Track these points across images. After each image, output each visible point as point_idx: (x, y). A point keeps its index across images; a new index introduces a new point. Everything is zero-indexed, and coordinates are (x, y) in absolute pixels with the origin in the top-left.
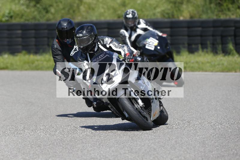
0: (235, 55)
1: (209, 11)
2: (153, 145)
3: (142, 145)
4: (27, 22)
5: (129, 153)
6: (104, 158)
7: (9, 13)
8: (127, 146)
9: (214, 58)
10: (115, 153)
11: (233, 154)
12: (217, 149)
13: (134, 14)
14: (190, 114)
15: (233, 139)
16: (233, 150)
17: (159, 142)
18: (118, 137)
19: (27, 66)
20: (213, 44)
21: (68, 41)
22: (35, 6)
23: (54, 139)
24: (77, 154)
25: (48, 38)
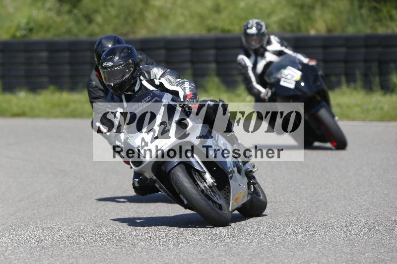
5: (226, 254)
7: (28, 24)
13: (259, 27)
14: (327, 190)
19: (57, 111)
20: (366, 75)
22: (70, 12)
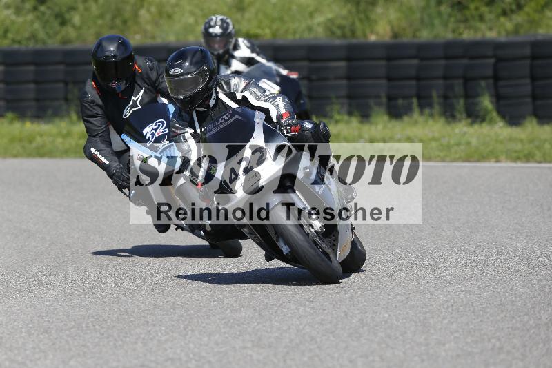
0: (496, 123)
1: (437, 22)
2: (308, 329)
3: (284, 328)
4: (16, 46)
6: (197, 358)
8: (250, 330)
9: (448, 128)
10: (221, 348)
11: (492, 349)
12: (455, 337)
13: (225, 25)
15: (491, 315)
16: (493, 341)
17: (323, 322)
18: (229, 311)
19: (17, 147)
20: (446, 97)
21: (118, 86)
22: (35, 9)
23: (82, 315)
24: (134, 350)
25: (66, 83)
